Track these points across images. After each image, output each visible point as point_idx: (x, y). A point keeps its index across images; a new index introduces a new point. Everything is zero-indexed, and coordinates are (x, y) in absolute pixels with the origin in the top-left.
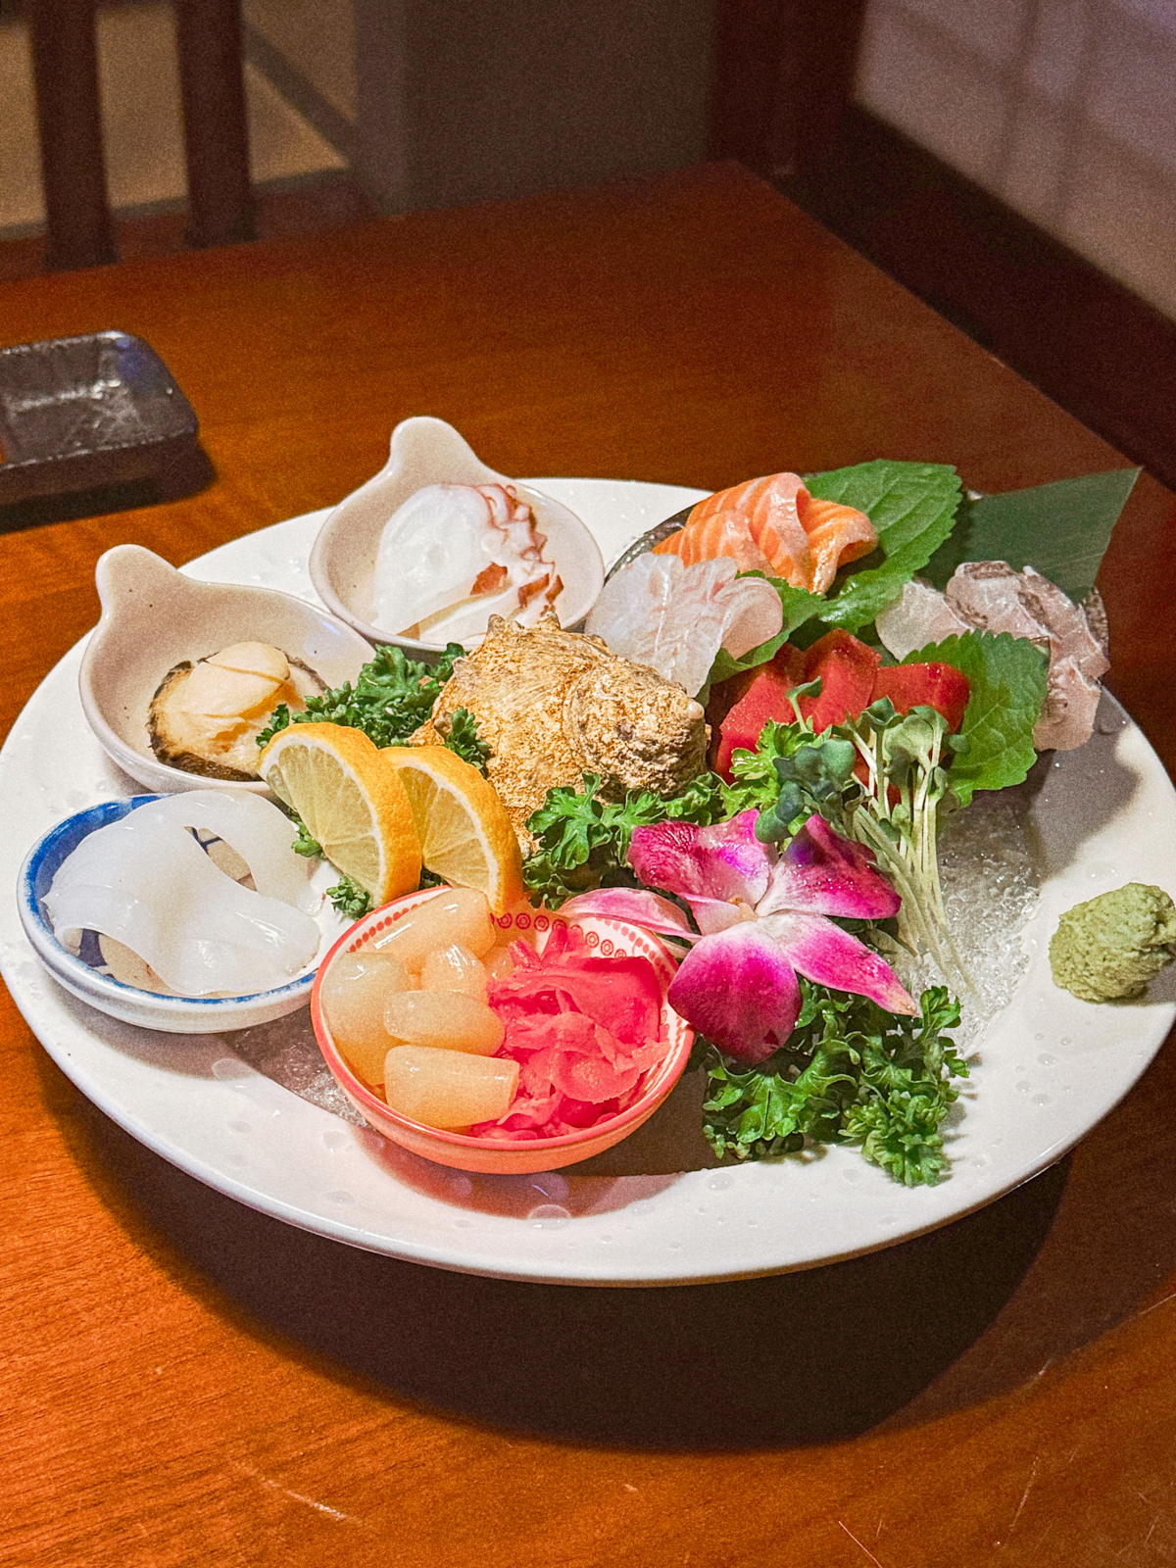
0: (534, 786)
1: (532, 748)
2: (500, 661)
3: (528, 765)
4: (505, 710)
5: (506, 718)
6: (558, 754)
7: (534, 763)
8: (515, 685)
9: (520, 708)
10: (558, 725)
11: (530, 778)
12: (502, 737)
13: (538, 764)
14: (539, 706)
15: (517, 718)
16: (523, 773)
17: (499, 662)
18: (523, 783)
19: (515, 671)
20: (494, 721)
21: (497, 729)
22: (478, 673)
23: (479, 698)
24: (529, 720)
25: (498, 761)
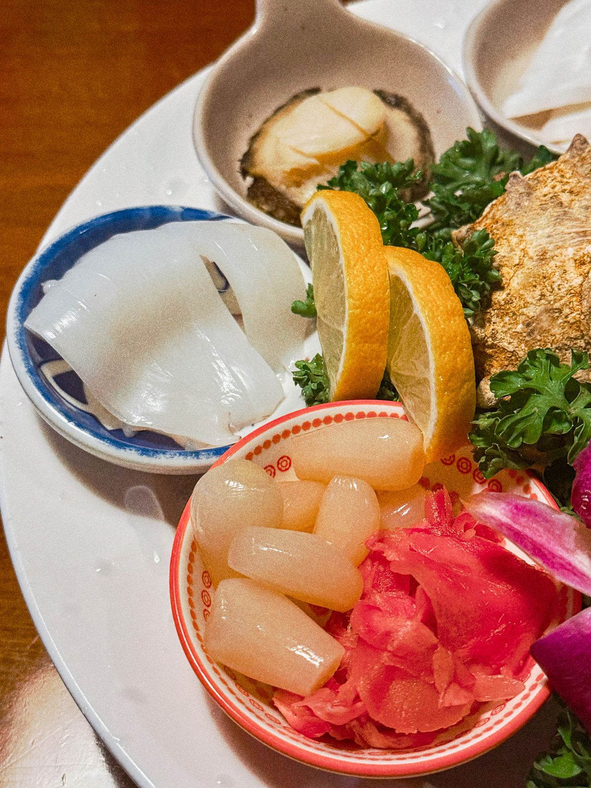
0: (529, 335)
1: (543, 296)
2: (559, 187)
3: (531, 311)
4: (535, 244)
5: (531, 252)
6: (567, 311)
7: (538, 311)
8: (559, 220)
9: (551, 247)
10: (581, 279)
11: (528, 325)
12: (519, 272)
13: (541, 314)
14: (570, 252)
15: (543, 257)
16: (523, 318)
17: (557, 189)
18: (520, 328)
19: (565, 204)
20: (518, 253)
21: (517, 262)
22: (529, 194)
23: (517, 222)
24: (552, 263)
25: (504, 296)
